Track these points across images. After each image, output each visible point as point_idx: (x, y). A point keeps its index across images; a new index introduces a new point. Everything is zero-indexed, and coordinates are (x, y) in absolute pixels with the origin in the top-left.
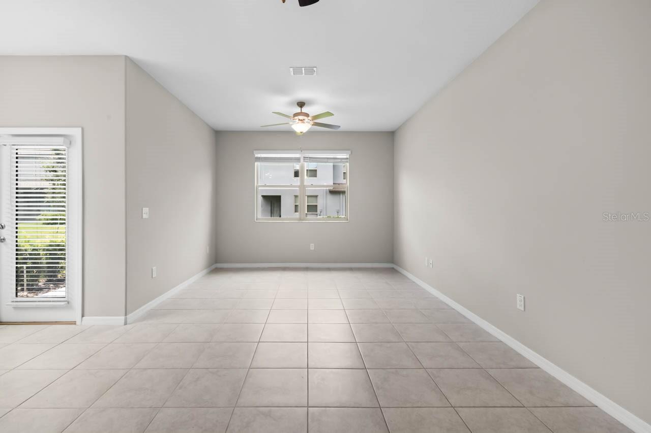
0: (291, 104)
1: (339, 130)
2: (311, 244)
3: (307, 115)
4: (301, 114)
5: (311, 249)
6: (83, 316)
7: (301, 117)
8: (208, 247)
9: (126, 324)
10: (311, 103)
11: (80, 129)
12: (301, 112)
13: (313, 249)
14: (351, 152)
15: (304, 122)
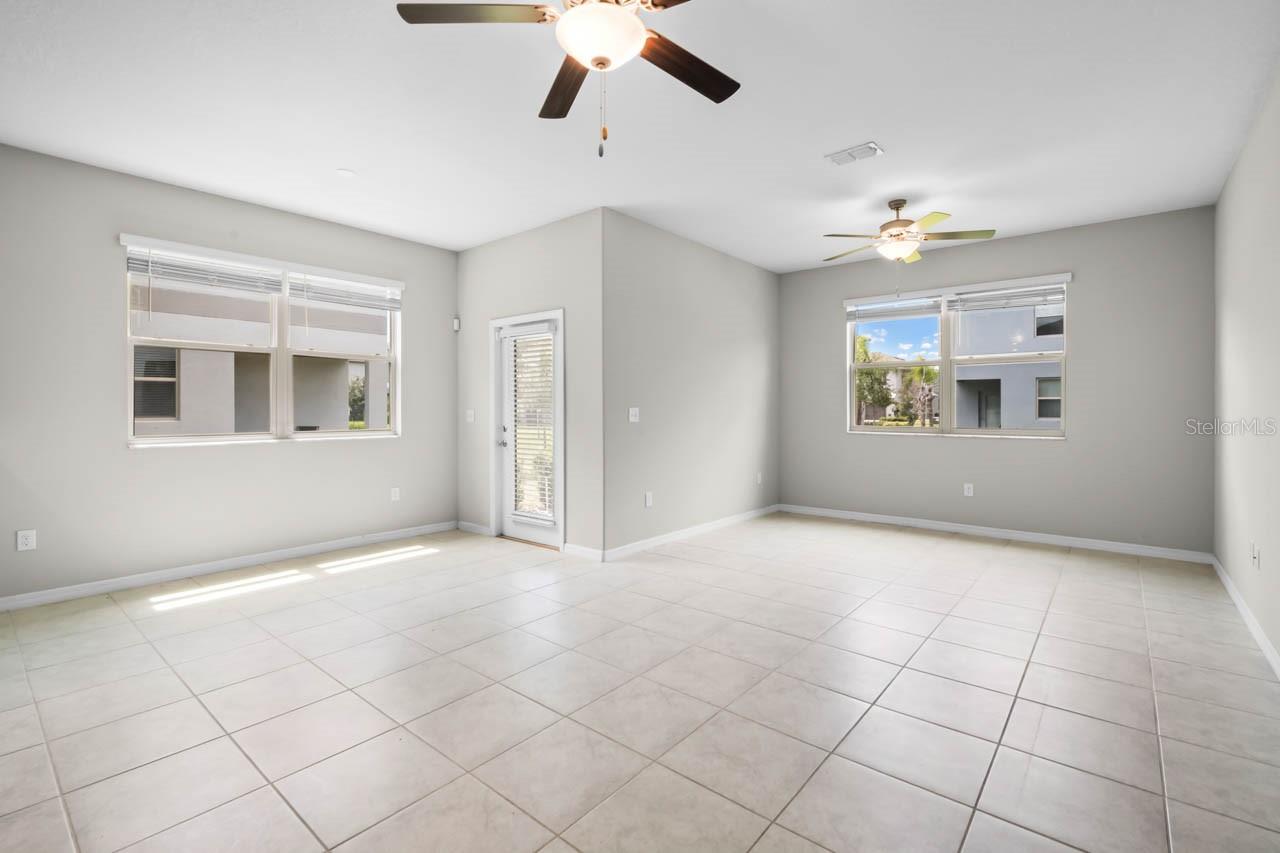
0: (877, 207)
1: (996, 236)
2: (966, 486)
3: (910, 222)
4: (898, 222)
5: (966, 494)
6: (565, 542)
7: (894, 231)
8: (759, 476)
9: (603, 561)
10: (918, 198)
11: (561, 310)
12: (898, 220)
13: (971, 494)
14: (1073, 276)
15: (903, 239)
